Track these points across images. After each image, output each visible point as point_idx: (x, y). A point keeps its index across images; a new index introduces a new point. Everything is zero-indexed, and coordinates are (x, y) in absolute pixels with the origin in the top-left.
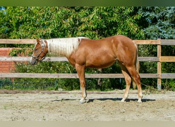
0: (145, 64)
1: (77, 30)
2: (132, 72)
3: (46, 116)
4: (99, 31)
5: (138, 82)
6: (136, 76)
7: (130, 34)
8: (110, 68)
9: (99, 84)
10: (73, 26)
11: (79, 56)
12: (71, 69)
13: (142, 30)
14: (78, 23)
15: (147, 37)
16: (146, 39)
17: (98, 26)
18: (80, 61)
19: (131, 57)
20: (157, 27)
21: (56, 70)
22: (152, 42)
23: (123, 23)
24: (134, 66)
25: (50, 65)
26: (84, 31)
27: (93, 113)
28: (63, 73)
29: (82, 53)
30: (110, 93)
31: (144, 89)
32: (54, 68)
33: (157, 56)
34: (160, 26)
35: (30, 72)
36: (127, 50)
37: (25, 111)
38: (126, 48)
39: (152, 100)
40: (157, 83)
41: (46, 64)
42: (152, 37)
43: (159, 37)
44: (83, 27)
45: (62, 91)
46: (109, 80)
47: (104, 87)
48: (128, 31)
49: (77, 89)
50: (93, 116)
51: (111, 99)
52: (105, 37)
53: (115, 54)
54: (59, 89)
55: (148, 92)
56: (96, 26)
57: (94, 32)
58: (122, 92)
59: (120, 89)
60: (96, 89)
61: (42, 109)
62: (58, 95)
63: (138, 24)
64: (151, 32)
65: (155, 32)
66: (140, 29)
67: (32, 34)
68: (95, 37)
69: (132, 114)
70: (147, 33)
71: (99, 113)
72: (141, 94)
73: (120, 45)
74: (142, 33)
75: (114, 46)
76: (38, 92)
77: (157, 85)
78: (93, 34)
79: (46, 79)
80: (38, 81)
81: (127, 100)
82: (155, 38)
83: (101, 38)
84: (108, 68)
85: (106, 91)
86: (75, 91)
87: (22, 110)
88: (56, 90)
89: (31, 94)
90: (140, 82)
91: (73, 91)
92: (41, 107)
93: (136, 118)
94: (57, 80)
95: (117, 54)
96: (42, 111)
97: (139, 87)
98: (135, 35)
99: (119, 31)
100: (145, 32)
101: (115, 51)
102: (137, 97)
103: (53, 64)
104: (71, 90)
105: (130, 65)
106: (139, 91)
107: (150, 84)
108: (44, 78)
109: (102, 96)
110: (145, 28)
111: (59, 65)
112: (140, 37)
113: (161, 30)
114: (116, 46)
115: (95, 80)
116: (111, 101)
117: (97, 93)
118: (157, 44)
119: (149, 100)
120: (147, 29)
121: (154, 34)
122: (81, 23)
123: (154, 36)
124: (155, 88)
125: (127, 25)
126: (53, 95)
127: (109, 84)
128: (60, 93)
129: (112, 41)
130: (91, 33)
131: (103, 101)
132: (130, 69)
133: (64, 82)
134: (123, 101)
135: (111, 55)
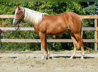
0: (85, 33)
1: (39, 9)
2: (78, 38)
3: (19, 68)
4: (54, 9)
5: (82, 45)
6: (80, 41)
7: (76, 11)
8: (61, 35)
9: (53, 46)
10: (36, 6)
11: (42, 26)
12: (34, 36)
13: (84, 9)
14: (39, 4)
15: (87, 13)
16: (86, 15)
17: (53, 5)
18: (42, 31)
19: (78, 27)
20: (95, 6)
21: (23, 37)
22: (91, 17)
23: (71, 4)
24: (80, 34)
25: (19, 34)
26: (43, 9)
27: (51, 66)
28: (29, 39)
29: (44, 25)
30: (62, 53)
31: (85, 50)
32: (22, 35)
33: (94, 27)
34: (96, 6)
35: (5, 38)
36: (75, 22)
37: (4, 65)
38: (74, 20)
39: (91, 58)
40: (94, 46)
41: (16, 33)
42: (91, 13)
43: (96, 14)
44: (43, 6)
45: (28, 52)
46: (60, 44)
47: (57, 49)
48: (74, 9)
49: (38, 50)
50: (52, 68)
51: (63, 57)
52: (58, 13)
53: (66, 25)
54: (26, 50)
55: (88, 52)
56: (52, 6)
57: (50, 10)
58: (70, 52)
59: (69, 50)
60: (52, 50)
61: (15, 64)
62: (25, 54)
63: (81, 4)
64: (90, 10)
65: (93, 10)
66: (83, 8)
67: (7, 11)
68: (51, 13)
69: (78, 67)
70: (87, 10)
71: (55, 66)
72: (83, 54)
73: (70, 18)
74: (84, 10)
75: (66, 19)
76: (12, 52)
77: (94, 47)
78: (49, 11)
79: (17, 43)
80: (11, 45)
81: (74, 58)
82: (93, 14)
83: (55, 14)
84: (59, 36)
85: (59, 51)
86: (37, 52)
87: (2, 64)
88: (24, 51)
89: (6, 54)
90: (83, 45)
91: (35, 52)
92: (15, 62)
93: (81, 69)
94: (24, 44)
95: (68, 25)
96: (16, 65)
97: (82, 48)
98: (79, 12)
99: (68, 9)
100: (86, 10)
101: (66, 22)
102: (81, 56)
103: (21, 33)
104: (34, 51)
105: (77, 33)
106: (82, 52)
107: (90, 47)
108: (15, 43)
109: (56, 55)
110: (86, 7)
111: (26, 34)
112: (82, 14)
113: (97, 9)
114: (68, 19)
115: (51, 44)
116: (63, 58)
117: (53, 53)
118: (94, 18)
119: (89, 58)
120: (87, 8)
121: (92, 11)
122: (41, 4)
123: (92, 13)
124: (93, 49)
125: (73, 5)
126: (22, 54)
127: (60, 47)
128: (27, 53)
129: (65, 16)
130: (48, 11)
131: (57, 58)
132: (76, 35)
133: (29, 46)
134: (71, 58)
135: (64, 26)
